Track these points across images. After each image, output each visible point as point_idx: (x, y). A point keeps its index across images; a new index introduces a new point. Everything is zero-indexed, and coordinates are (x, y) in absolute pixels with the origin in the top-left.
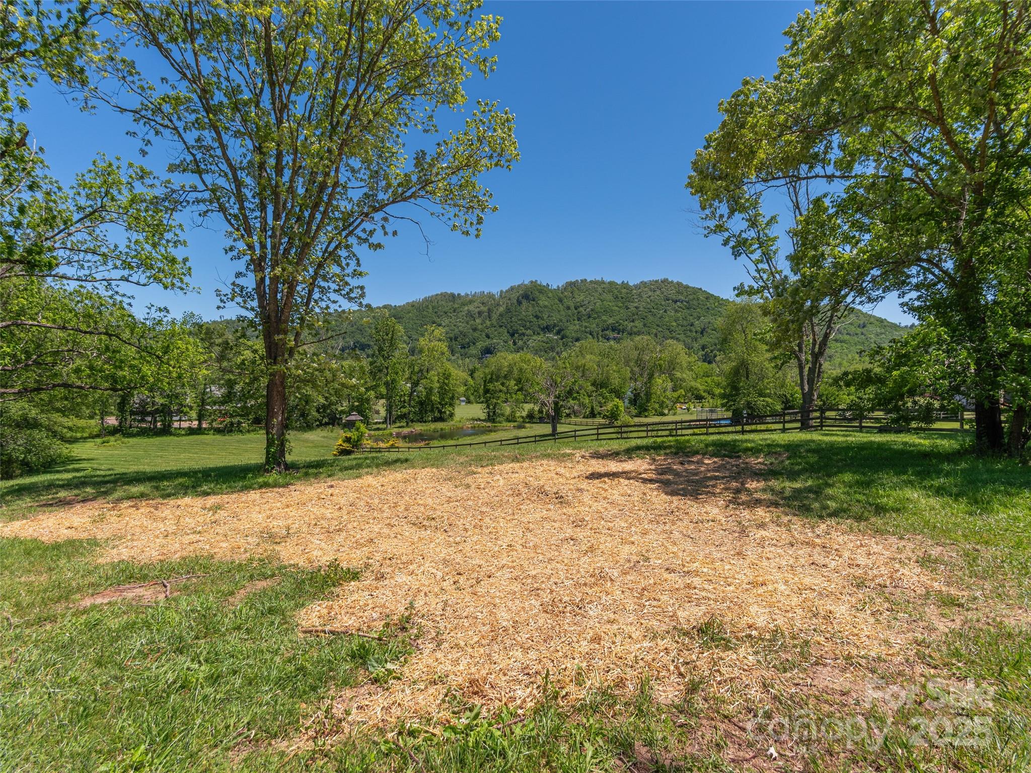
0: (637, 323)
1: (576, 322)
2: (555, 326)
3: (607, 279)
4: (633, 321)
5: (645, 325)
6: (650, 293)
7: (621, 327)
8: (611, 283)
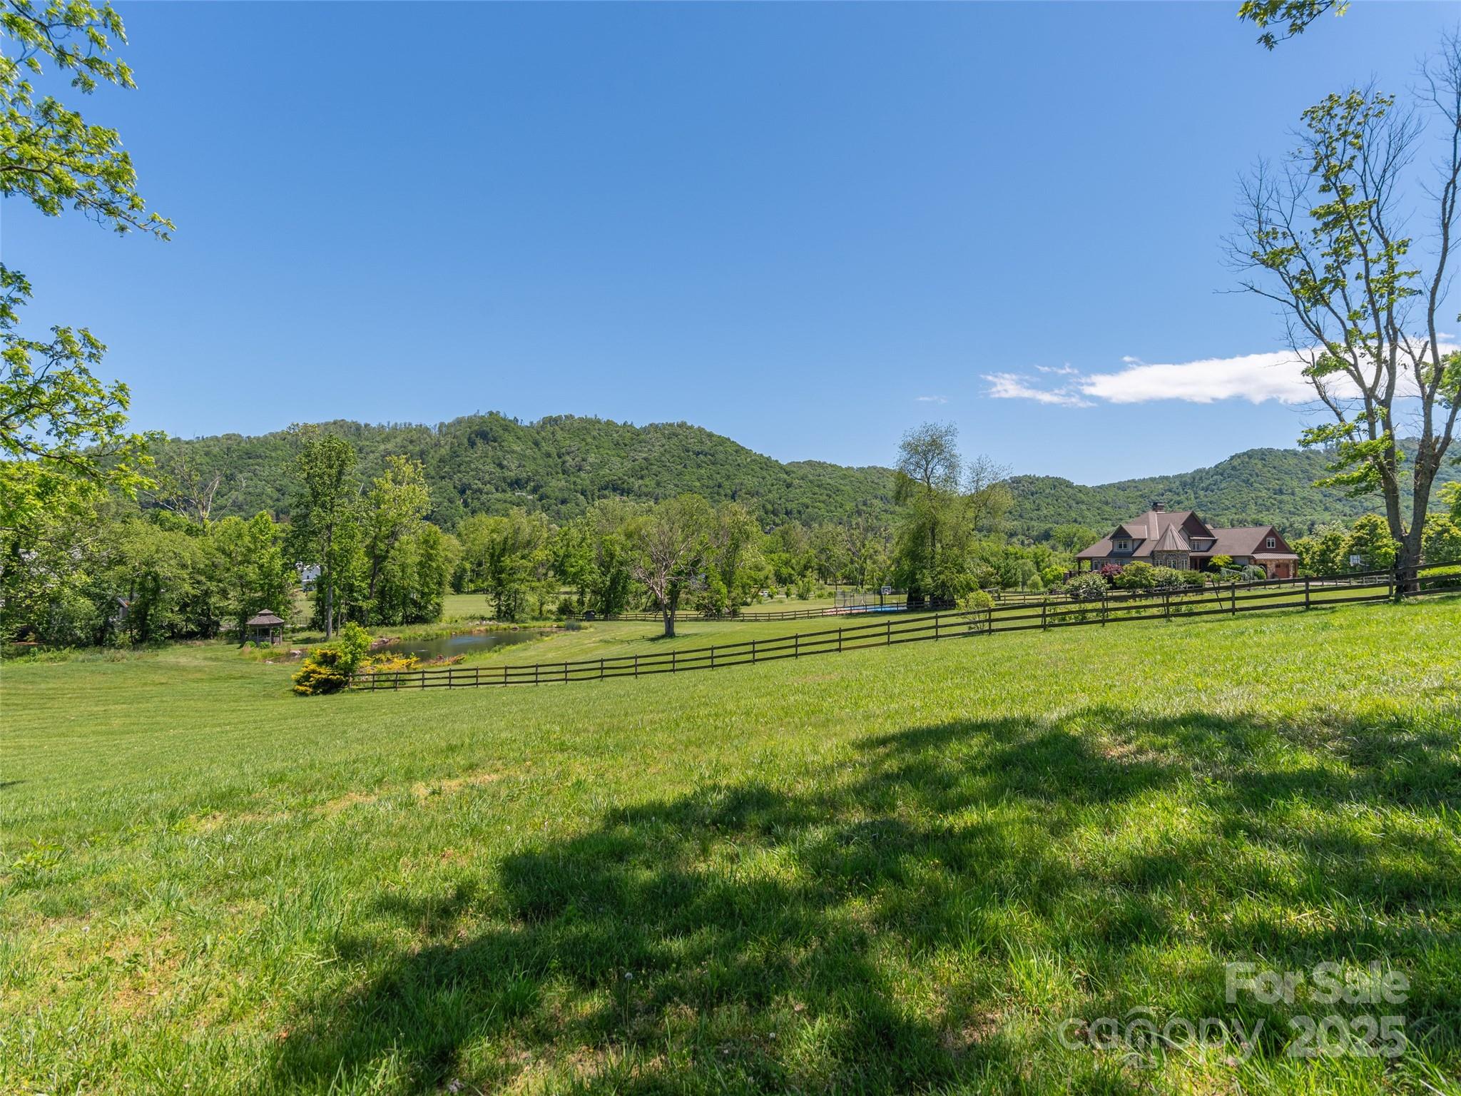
0: (647, 481)
1: (561, 476)
2: (529, 480)
3: (604, 417)
4: (642, 478)
5: (658, 484)
6: (664, 441)
7: (625, 486)
8: (609, 423)
